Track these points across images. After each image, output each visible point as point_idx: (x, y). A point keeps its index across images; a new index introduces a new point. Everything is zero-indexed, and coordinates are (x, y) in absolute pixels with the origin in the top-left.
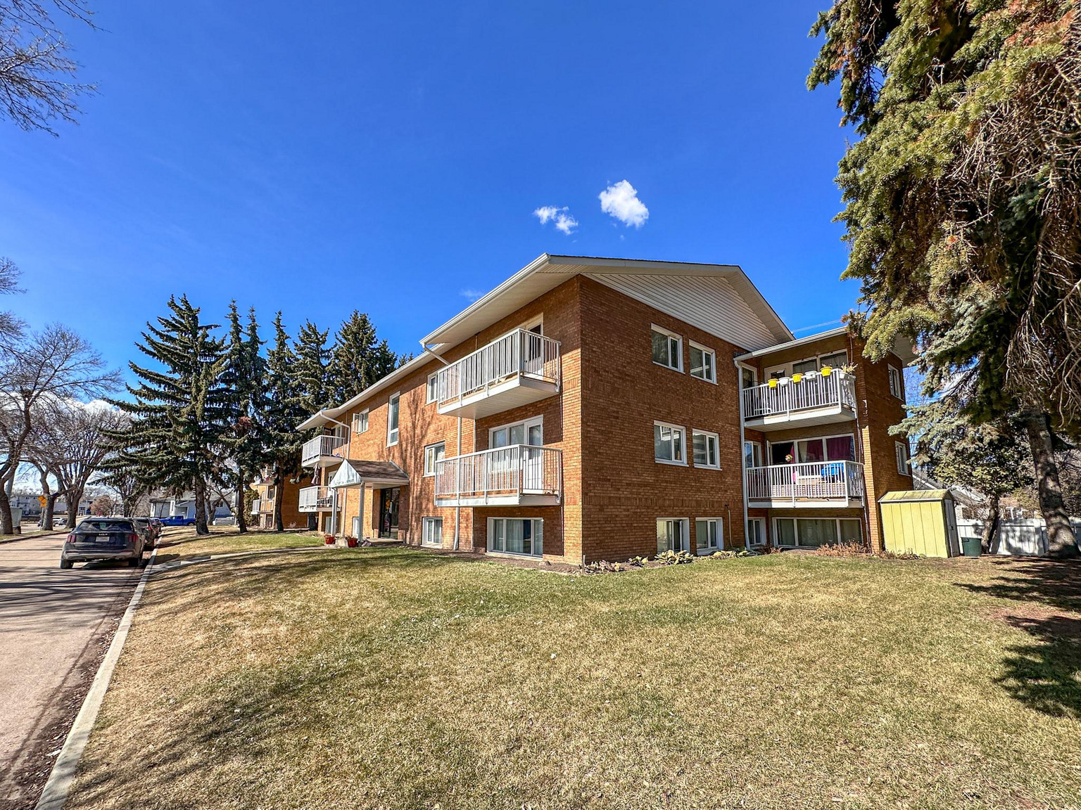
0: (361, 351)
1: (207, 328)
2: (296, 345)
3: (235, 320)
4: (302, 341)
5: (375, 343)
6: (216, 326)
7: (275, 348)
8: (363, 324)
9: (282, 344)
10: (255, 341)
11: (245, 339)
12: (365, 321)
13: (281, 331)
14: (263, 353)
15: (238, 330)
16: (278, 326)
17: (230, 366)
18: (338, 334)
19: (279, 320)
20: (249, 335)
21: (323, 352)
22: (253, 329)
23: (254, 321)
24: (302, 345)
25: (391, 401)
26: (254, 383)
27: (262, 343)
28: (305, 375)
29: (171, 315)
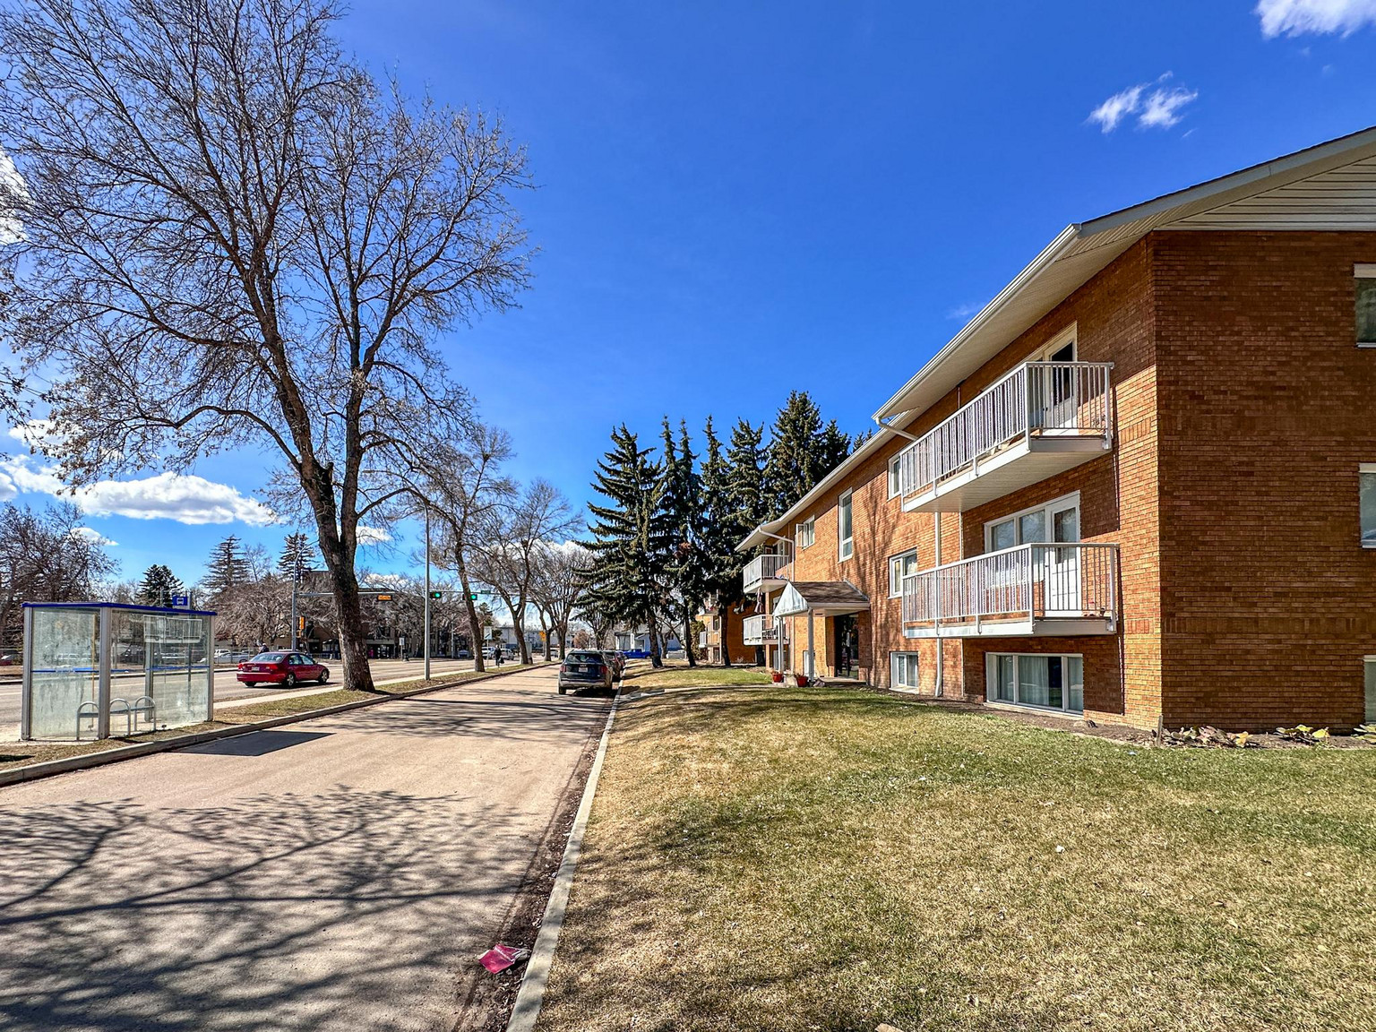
0: (803, 441)
1: (644, 453)
2: (729, 452)
3: (668, 437)
4: (736, 445)
5: (820, 427)
6: (652, 450)
7: (708, 461)
8: (802, 406)
9: (715, 454)
10: (688, 456)
11: (679, 456)
12: (805, 402)
13: (713, 438)
14: (697, 469)
15: (671, 448)
16: (710, 434)
17: (668, 489)
18: (773, 427)
19: (710, 426)
20: (682, 451)
21: (759, 453)
22: (686, 443)
23: (686, 434)
24: (735, 449)
25: (841, 502)
26: (691, 504)
27: (695, 458)
28: (742, 485)
29: (614, 447)
